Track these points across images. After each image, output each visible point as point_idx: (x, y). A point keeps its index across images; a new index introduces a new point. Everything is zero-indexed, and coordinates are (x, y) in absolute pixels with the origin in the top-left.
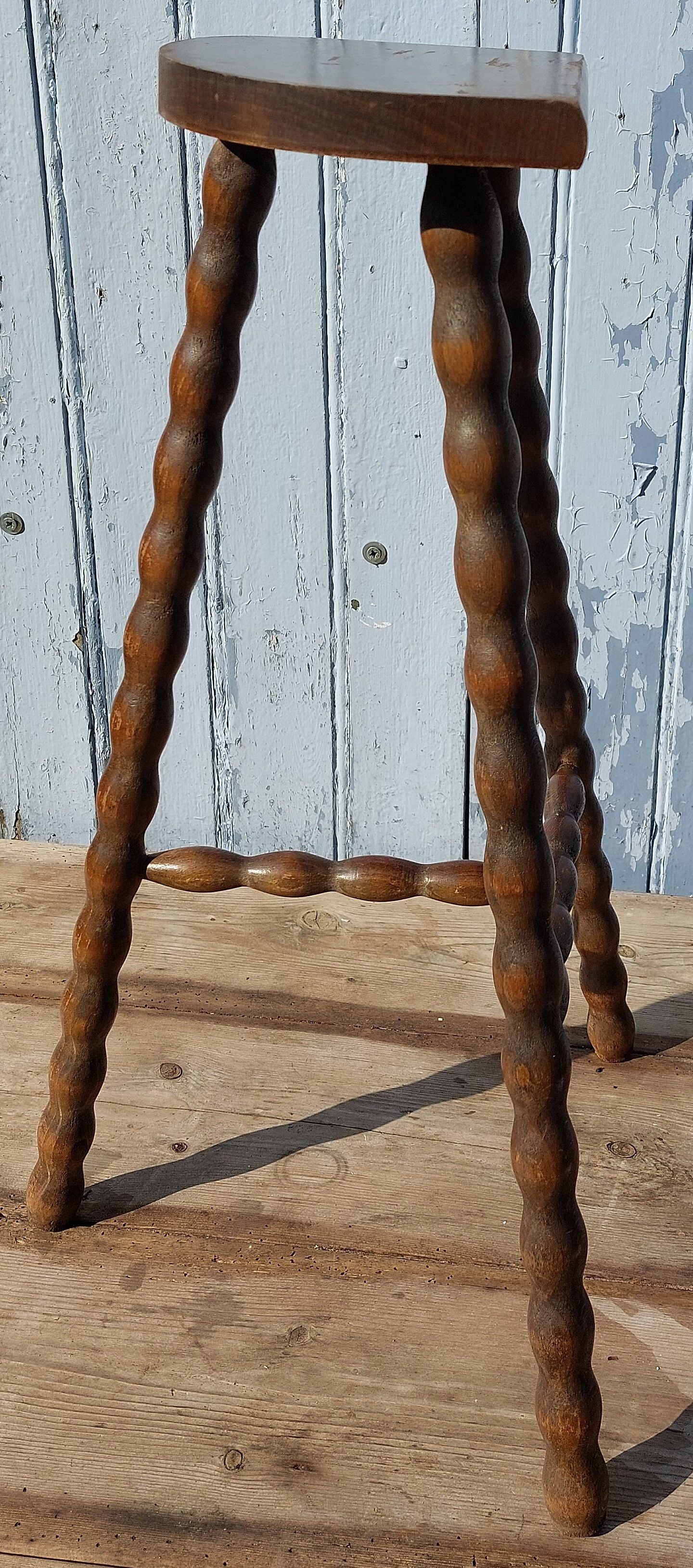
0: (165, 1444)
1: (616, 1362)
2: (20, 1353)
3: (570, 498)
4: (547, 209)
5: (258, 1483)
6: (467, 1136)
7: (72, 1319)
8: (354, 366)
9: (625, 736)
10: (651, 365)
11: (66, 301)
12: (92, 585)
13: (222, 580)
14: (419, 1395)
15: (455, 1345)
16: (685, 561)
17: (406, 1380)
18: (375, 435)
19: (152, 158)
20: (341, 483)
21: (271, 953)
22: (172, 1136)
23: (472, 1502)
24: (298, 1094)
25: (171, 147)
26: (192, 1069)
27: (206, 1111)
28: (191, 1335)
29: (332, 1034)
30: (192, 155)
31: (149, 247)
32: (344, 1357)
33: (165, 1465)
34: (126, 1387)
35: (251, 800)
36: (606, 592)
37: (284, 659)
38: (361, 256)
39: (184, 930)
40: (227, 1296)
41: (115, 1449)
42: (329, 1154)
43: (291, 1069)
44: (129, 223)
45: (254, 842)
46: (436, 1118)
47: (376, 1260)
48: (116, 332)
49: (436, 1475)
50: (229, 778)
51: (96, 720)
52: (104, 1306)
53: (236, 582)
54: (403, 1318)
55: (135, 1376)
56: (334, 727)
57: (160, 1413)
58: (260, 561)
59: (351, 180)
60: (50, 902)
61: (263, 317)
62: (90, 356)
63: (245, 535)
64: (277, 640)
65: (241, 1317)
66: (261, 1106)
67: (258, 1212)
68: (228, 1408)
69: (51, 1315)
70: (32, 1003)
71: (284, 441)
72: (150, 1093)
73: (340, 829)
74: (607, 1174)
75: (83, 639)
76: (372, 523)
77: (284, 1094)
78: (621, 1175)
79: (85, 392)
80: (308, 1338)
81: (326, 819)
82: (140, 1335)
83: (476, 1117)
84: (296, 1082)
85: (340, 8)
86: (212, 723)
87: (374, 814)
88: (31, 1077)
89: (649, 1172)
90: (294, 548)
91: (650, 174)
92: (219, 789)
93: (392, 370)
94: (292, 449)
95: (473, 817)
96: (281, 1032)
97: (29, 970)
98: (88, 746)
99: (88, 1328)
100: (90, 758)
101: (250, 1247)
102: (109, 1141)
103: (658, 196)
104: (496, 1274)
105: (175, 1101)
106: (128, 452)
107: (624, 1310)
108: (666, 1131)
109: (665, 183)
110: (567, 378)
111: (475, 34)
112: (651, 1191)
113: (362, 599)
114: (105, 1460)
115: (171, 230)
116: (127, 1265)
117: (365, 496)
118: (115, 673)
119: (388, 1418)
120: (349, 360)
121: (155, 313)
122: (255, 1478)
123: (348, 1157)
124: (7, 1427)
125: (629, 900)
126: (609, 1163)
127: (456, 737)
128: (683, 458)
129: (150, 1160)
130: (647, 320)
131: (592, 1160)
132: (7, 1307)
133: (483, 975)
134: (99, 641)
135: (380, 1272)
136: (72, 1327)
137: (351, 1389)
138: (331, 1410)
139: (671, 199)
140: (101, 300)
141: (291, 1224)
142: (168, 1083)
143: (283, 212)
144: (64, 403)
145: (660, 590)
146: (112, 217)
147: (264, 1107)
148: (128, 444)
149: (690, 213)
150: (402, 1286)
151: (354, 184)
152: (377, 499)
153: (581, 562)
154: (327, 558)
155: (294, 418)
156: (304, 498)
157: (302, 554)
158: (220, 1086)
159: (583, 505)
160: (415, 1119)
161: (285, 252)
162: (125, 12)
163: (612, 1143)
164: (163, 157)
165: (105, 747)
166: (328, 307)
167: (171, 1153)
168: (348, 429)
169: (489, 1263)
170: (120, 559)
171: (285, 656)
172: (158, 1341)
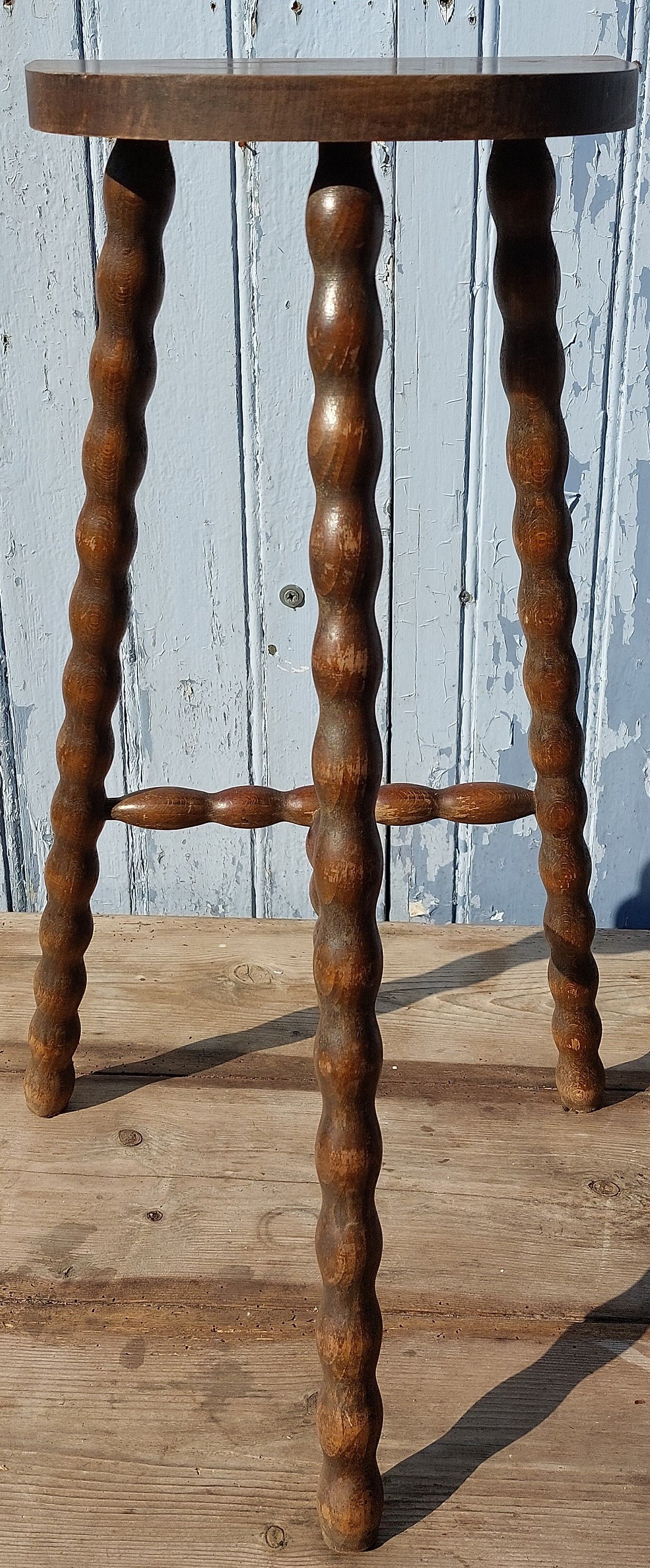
0: (201, 1526)
1: (643, 1405)
2: (31, 1442)
3: (491, 530)
4: (467, 236)
5: (305, 1559)
6: (446, 1185)
7: (78, 1402)
8: (269, 406)
10: (573, 391)
13: (134, 631)
16: (609, 589)
18: (292, 474)
19: (58, 198)
20: (257, 526)
21: (209, 1010)
22: (145, 1204)
23: (529, 1561)
24: (266, 1153)
25: (78, 186)
26: (151, 1131)
27: (175, 1177)
28: (205, 1410)
29: (288, 1089)
30: (99, 193)
31: (55, 290)
33: (205, 1548)
34: (148, 1469)
35: (167, 854)
37: (199, 709)
38: (276, 291)
39: (115, 992)
40: (233, 1367)
41: (150, 1535)
42: (309, 1212)
43: (253, 1128)
44: (34, 266)
45: (170, 898)
46: (410, 1168)
48: (22, 379)
49: (485, 1536)
50: (144, 834)
51: (4, 782)
52: (109, 1387)
53: (149, 632)
54: (419, 1376)
55: (156, 1457)
56: (251, 775)
57: (189, 1493)
58: (174, 609)
59: (265, 213)
61: (175, 358)
64: (192, 690)
65: (253, 1387)
66: (230, 1168)
67: (248, 1277)
68: (259, 1483)
69: (55, 1400)
71: (198, 485)
72: (114, 1161)
73: (259, 879)
74: (594, 1214)
76: (288, 565)
77: (251, 1154)
78: (609, 1214)
81: (244, 870)
82: (152, 1414)
83: (451, 1165)
84: (261, 1141)
85: (253, 36)
86: (125, 778)
87: (293, 862)
89: (636, 1209)
90: (209, 595)
91: (571, 197)
92: (132, 846)
94: (206, 493)
95: (395, 860)
96: (234, 1090)
99: (97, 1410)
101: (249, 1314)
102: (80, 1214)
103: (579, 219)
104: (502, 1323)
105: (141, 1169)
106: (35, 501)
107: (641, 1352)
108: (645, 1167)
109: (587, 206)
112: (642, 1229)
113: (280, 643)
114: (141, 1547)
115: (78, 272)
116: (124, 1342)
117: (281, 538)
118: (24, 732)
120: (265, 399)
121: (62, 358)
122: (301, 1554)
124: (32, 1521)
126: (595, 1203)
128: (606, 484)
129: (127, 1231)
130: (569, 346)
131: (577, 1201)
132: (7, 1395)
133: (428, 1020)
134: (6, 700)
136: (80, 1411)
139: (593, 221)
140: (6, 347)
141: (286, 1287)
142: (130, 1151)
143: (195, 249)
145: (584, 620)
146: (16, 260)
147: (234, 1168)
148: (35, 495)
149: (612, 235)
150: (411, 1344)
151: (269, 218)
152: (294, 540)
153: (503, 595)
154: (243, 603)
155: (208, 460)
156: (218, 542)
157: (217, 600)
158: (184, 1149)
159: (505, 536)
160: (390, 1170)
161: (198, 290)
162: (28, 47)
163: (593, 1182)
164: (70, 196)
165: (14, 809)
166: (242, 346)
167: (147, 1223)
168: (264, 469)
169: (494, 1314)
170: (28, 614)
171: (200, 706)
172: (172, 1418)
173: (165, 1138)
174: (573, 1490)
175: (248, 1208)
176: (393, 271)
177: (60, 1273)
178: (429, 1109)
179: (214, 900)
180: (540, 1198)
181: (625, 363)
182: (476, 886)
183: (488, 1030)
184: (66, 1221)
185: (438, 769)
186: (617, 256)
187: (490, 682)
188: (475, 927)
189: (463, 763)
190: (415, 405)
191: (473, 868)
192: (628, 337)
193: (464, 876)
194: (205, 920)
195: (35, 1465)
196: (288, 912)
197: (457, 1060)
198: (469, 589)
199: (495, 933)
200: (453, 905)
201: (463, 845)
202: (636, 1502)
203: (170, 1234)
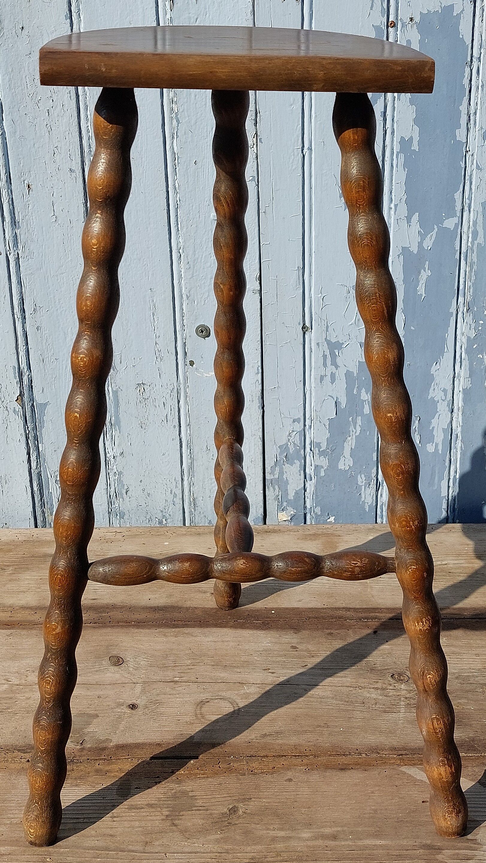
1: (427, 803)
3: (319, 289)
4: (299, 121)
6: (306, 680)
8: (186, 221)
9: (358, 429)
11: (7, 193)
12: (27, 365)
14: (316, 838)
15: (329, 806)
17: (305, 830)
18: (201, 260)
19: (59, 104)
20: (181, 291)
22: (127, 700)
24: (198, 666)
25: (70, 97)
26: (128, 656)
27: (144, 683)
28: (169, 820)
29: (210, 627)
30: (83, 101)
31: (58, 157)
32: (265, 821)
34: (136, 856)
35: (130, 489)
36: (343, 343)
37: (148, 400)
38: (189, 155)
40: (184, 793)
42: (225, 700)
43: (190, 652)
44: (45, 143)
45: (133, 516)
46: (285, 671)
47: (270, 761)
48: (39, 210)
50: (116, 477)
51: (31, 449)
53: (118, 356)
54: (295, 793)
55: (141, 848)
56: (180, 439)
58: (132, 342)
59: (181, 110)
60: (14, 565)
62: (23, 225)
63: (123, 327)
64: (144, 389)
65: (197, 804)
66: (177, 676)
67: (191, 740)
68: (202, 860)
69: (79, 818)
70: (19, 628)
71: (145, 268)
72: (106, 675)
73: (187, 502)
74: (395, 693)
75: (22, 399)
76: (200, 313)
77: (190, 667)
78: (404, 693)
79: (20, 247)
80: (240, 812)
81: (178, 497)
82: (137, 824)
84: (195, 659)
85: (171, 11)
86: (104, 444)
88: (30, 674)
90: (153, 332)
92: (110, 485)
93: (210, 222)
94: (150, 273)
95: (268, 488)
96: (178, 629)
97: (12, 608)
98: (26, 465)
99: (104, 823)
100: (28, 473)
101: (192, 762)
102: (88, 708)
104: (343, 760)
105: (123, 679)
106: (48, 281)
110: (315, 219)
111: (252, 22)
113: (196, 359)
115: (71, 147)
117: (196, 297)
118: (43, 418)
119: (301, 854)
120: (184, 217)
121: (63, 196)
123: (238, 701)
125: (369, 529)
126: (395, 686)
127: (256, 439)
129: (117, 716)
131: (384, 686)
134: (32, 399)
135: (274, 767)
137: (274, 839)
138: (265, 853)
140: (29, 191)
141: (213, 745)
142: (116, 668)
143: (140, 132)
144: (7, 255)
146: (35, 141)
147: (179, 676)
148: (48, 277)
149: (382, 119)
150: (290, 774)
151: (183, 113)
152: (203, 299)
153: (327, 327)
154: (174, 337)
155: (151, 254)
156: (158, 301)
157: (158, 335)
158: (149, 666)
159: (327, 293)
160: (273, 673)
161: (142, 155)
162: (40, 19)
163: (394, 674)
164: (66, 103)
165: (37, 465)
166: (169, 187)
167: (129, 711)
168: (184, 258)
169: (338, 754)
170: (44, 347)
171: (149, 398)
172: (149, 825)
173: (137, 660)
174: (388, 854)
175: (189, 699)
176: (257, 142)
177: (78, 743)
178: (295, 636)
179: (160, 516)
180: (362, 685)
181: (393, 191)
182: (317, 501)
183: (327, 587)
184: (80, 712)
185: (293, 431)
186: (386, 131)
187: (322, 378)
188: (318, 526)
189: (307, 427)
190: (272, 218)
191: (316, 490)
192: (394, 177)
193: (310, 496)
194: (155, 528)
195: (68, 857)
196: (205, 522)
197: (310, 606)
198: (308, 324)
199: (330, 529)
200: (305, 514)
201: (309, 477)
202: (425, 860)
203: (143, 717)
